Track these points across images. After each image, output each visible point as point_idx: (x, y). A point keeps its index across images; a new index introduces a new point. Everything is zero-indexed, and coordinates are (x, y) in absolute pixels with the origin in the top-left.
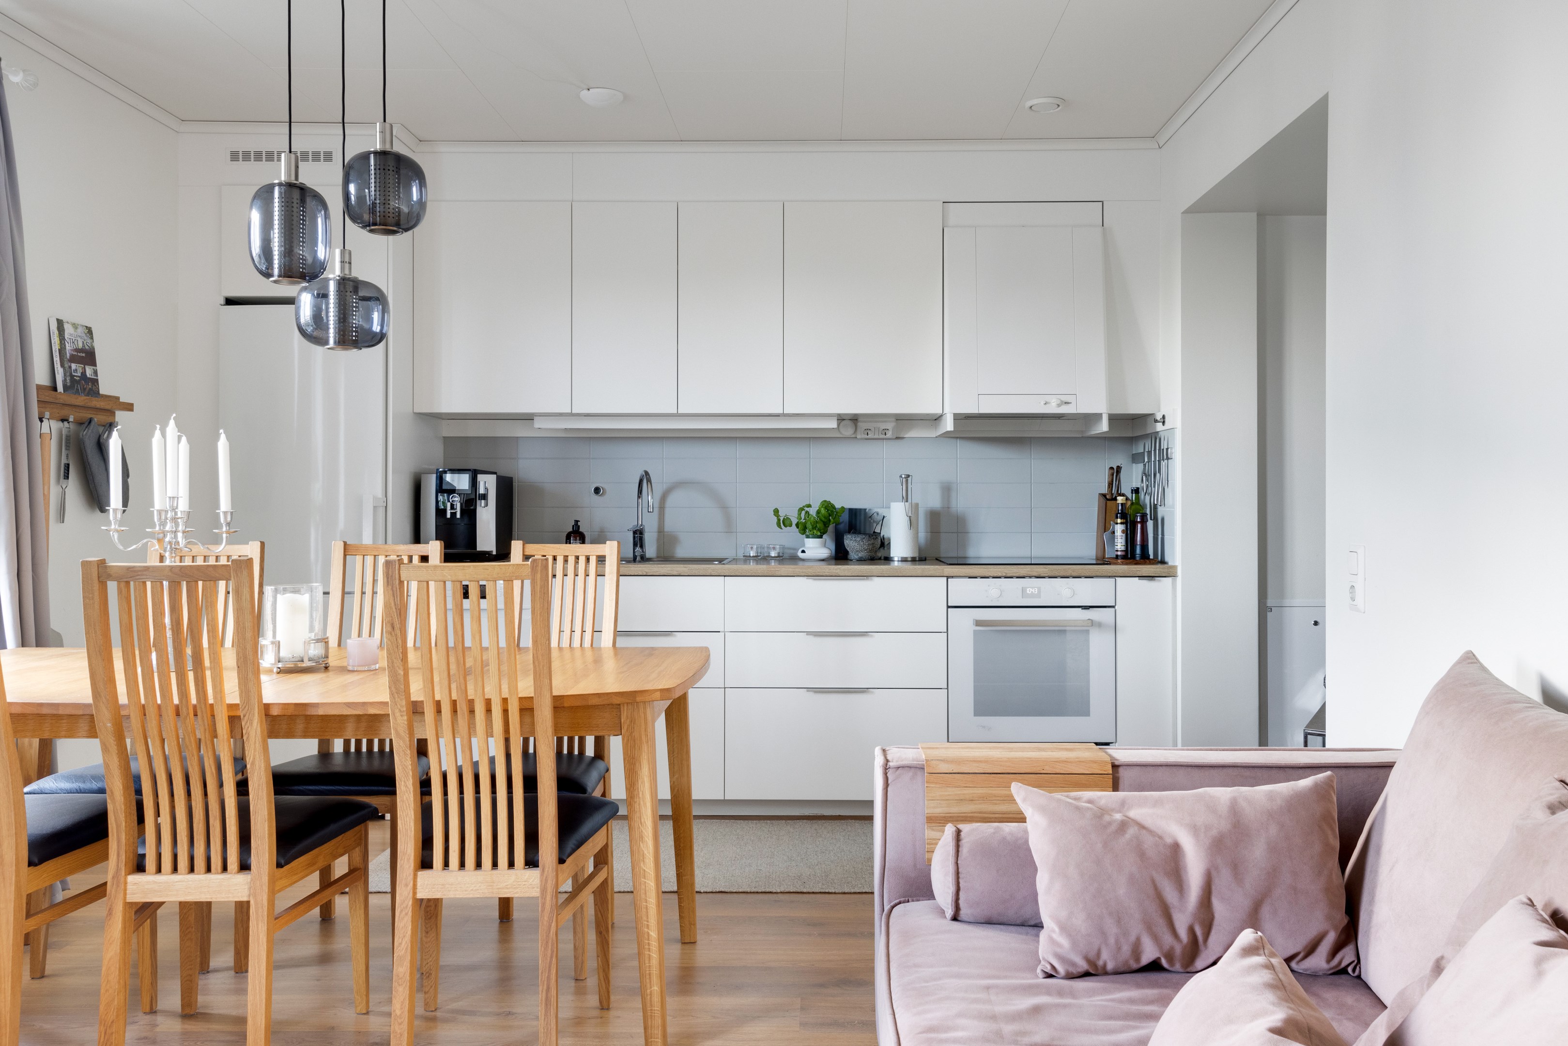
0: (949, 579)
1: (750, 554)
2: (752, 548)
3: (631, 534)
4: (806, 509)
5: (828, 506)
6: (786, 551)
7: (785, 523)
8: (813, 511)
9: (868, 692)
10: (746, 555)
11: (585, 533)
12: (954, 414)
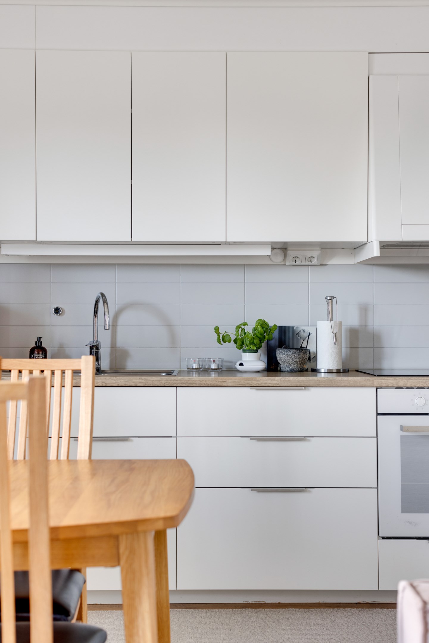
0: (378, 390)
1: (193, 366)
2: (195, 361)
3: (88, 348)
4: (243, 327)
5: (263, 324)
6: (225, 364)
7: (223, 339)
8: (249, 329)
9: (306, 491)
10: (189, 367)
11: (47, 349)
12: (380, 241)
